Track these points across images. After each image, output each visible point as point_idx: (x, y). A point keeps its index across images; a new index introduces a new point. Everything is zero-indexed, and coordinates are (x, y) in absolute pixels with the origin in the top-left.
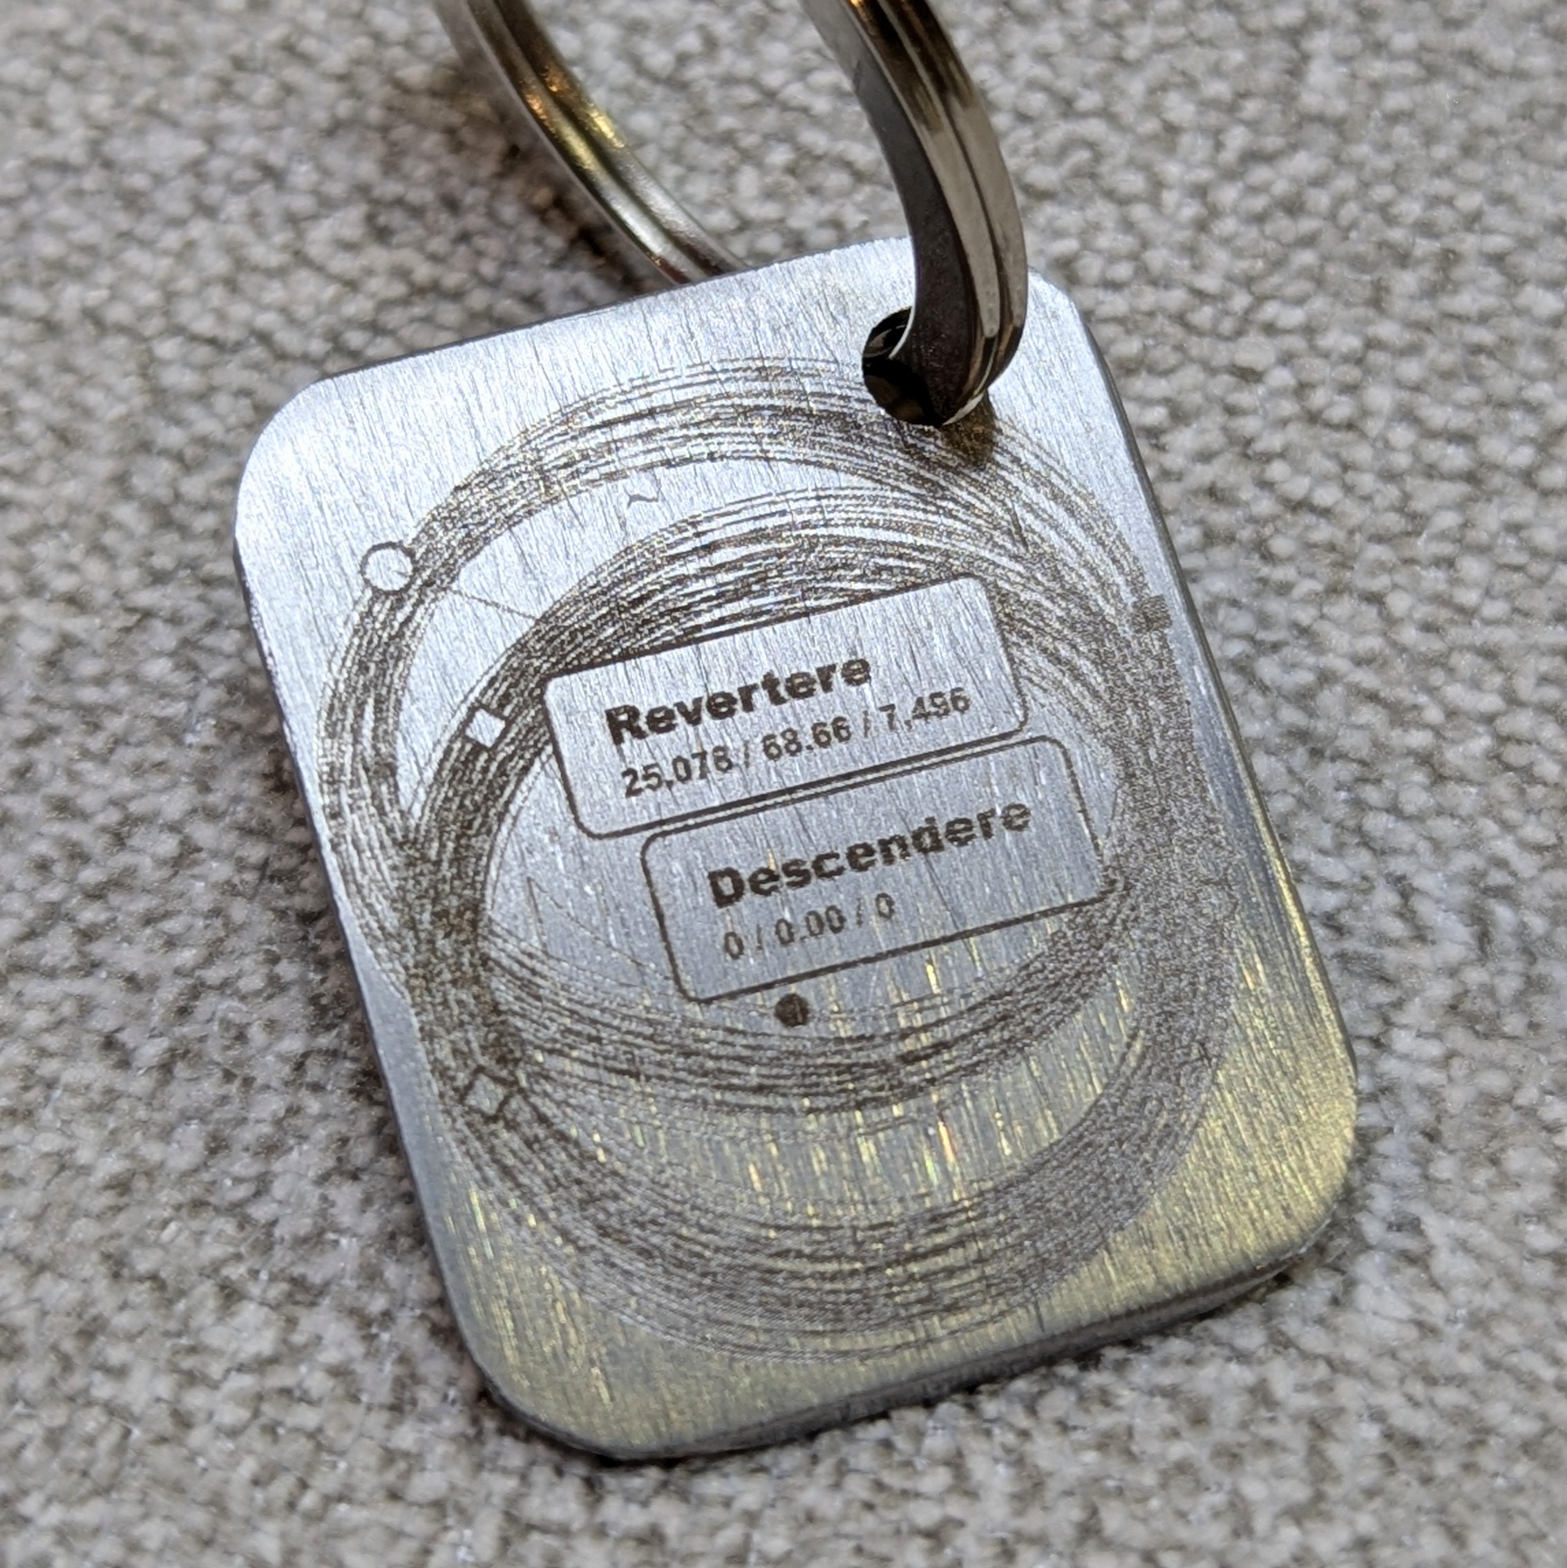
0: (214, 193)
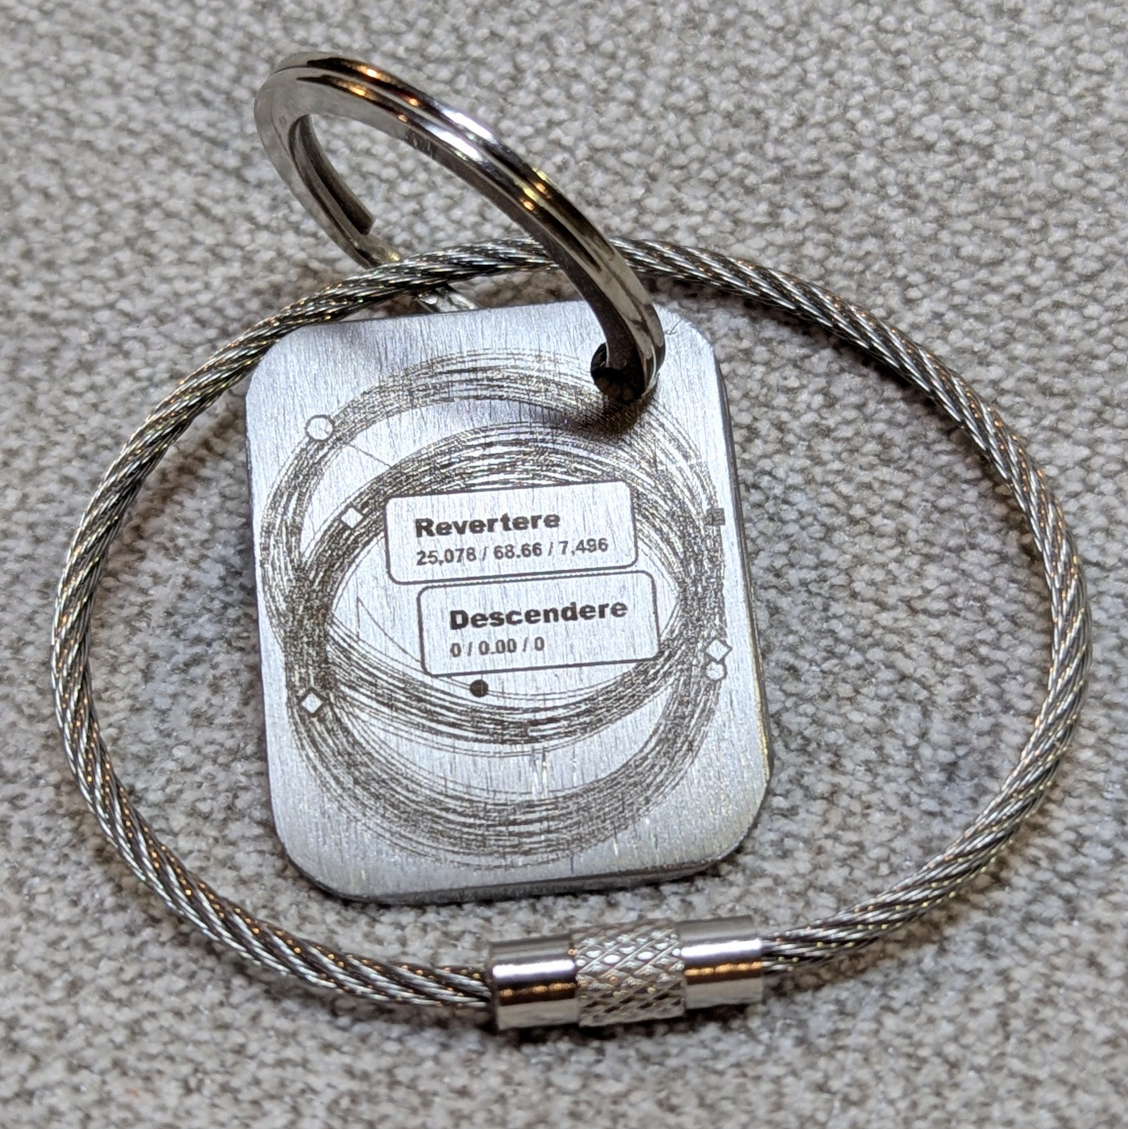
0: (1095, 478)
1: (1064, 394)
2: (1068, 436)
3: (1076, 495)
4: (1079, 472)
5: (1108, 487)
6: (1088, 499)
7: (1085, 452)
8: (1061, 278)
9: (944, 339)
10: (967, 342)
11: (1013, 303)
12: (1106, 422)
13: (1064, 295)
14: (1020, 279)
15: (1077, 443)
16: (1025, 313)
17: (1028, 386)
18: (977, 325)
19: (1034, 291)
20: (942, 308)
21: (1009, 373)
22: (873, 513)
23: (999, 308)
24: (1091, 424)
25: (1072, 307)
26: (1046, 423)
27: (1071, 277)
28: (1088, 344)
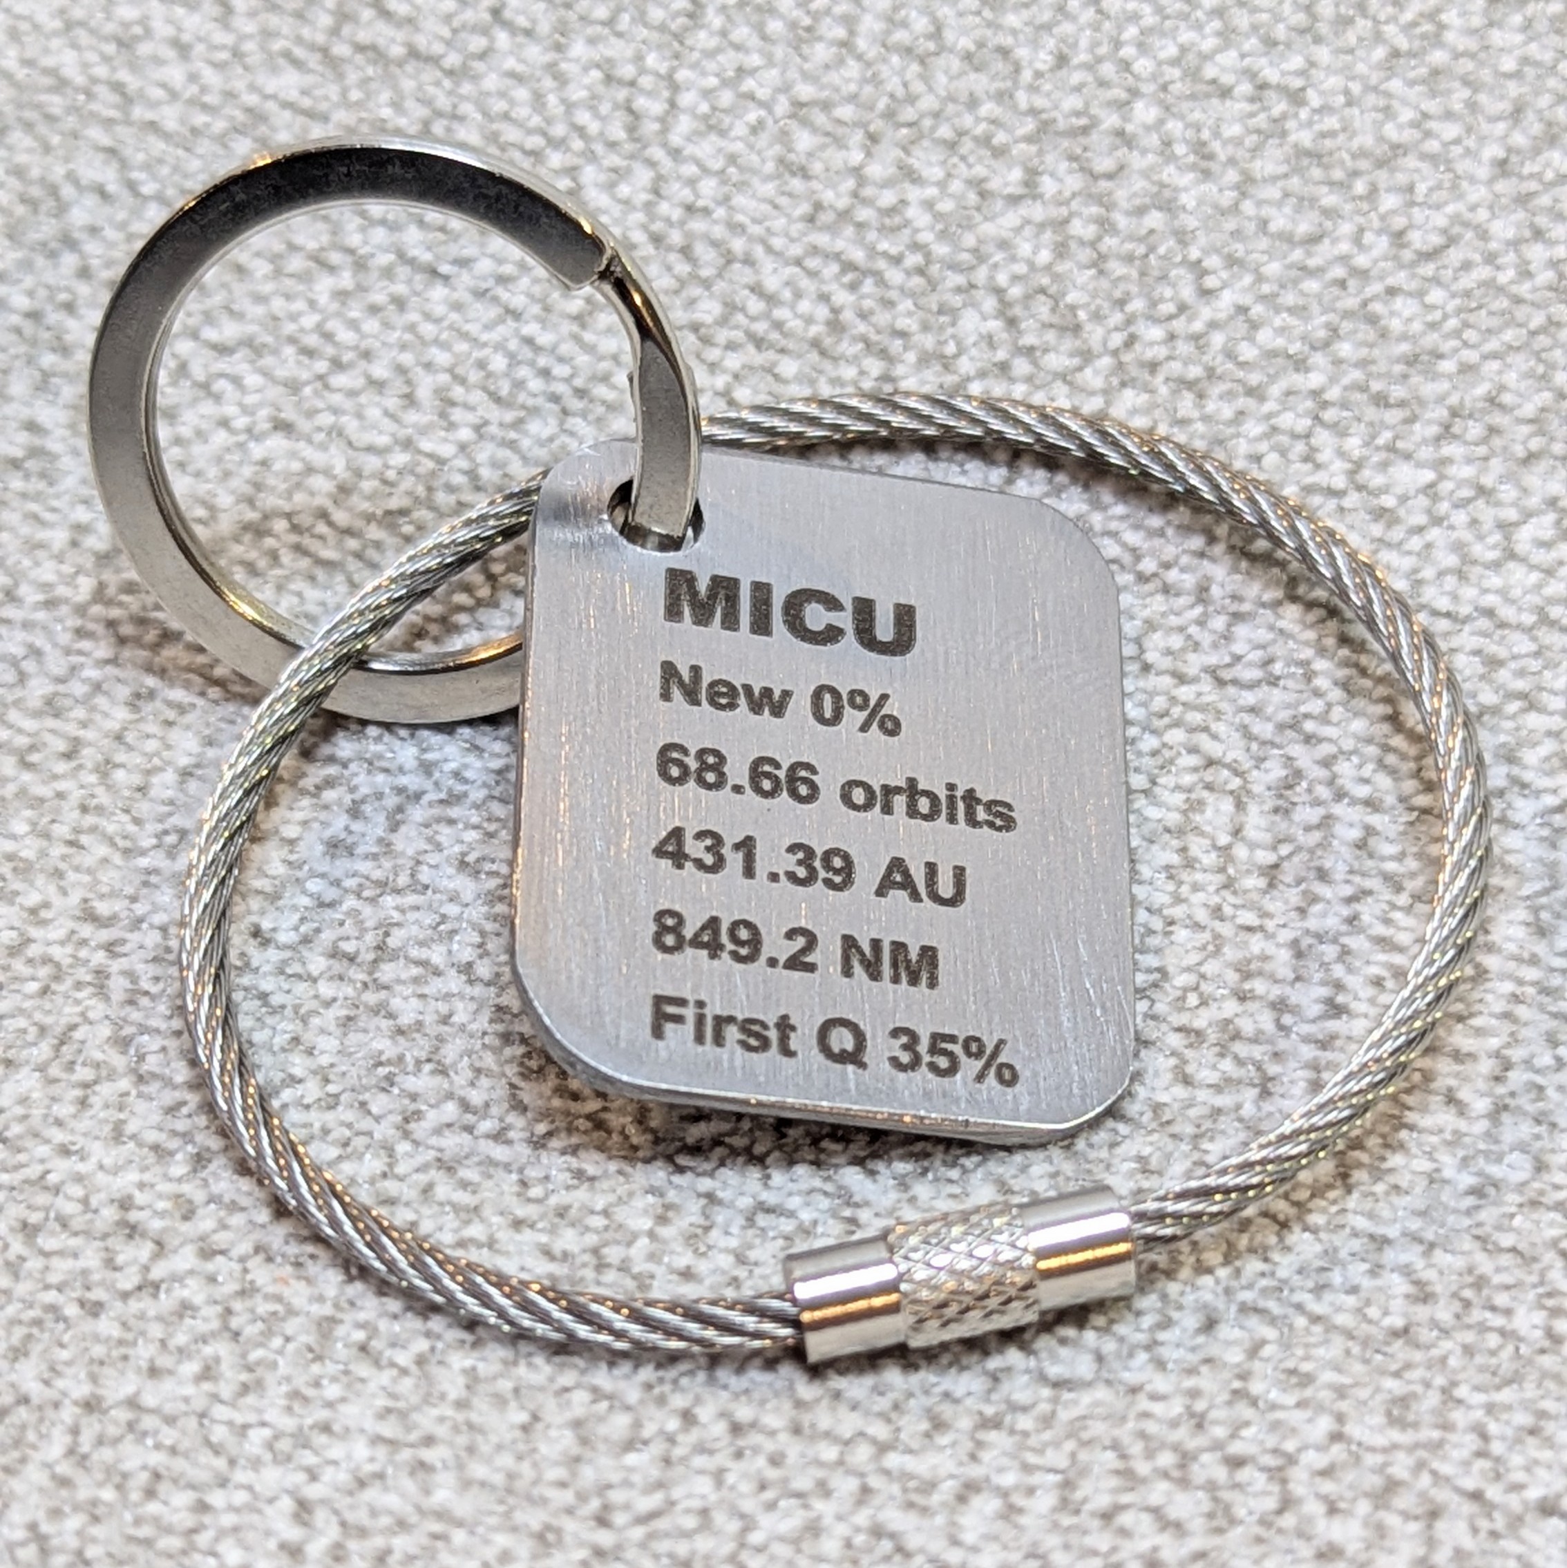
1: (1402, 404)
2: (1408, 456)
3: (1420, 530)
4: (1423, 501)
5: (1460, 517)
6: (1434, 533)
7: (1429, 476)
8: (1396, 258)
9: (1251, 339)
10: (1280, 342)
11: (1336, 291)
12: (1455, 437)
13: (1400, 278)
14: (1344, 259)
15: (1420, 465)
16: (1351, 302)
17: (1358, 396)
18: (1292, 321)
19: (1363, 275)
20: (1247, 300)
21: (1333, 380)
22: (1167, 566)
23: (1319, 297)
24: (1438, 439)
25: (1410, 294)
26: (1380, 441)
27: (1407, 255)
28: (1431, 339)
